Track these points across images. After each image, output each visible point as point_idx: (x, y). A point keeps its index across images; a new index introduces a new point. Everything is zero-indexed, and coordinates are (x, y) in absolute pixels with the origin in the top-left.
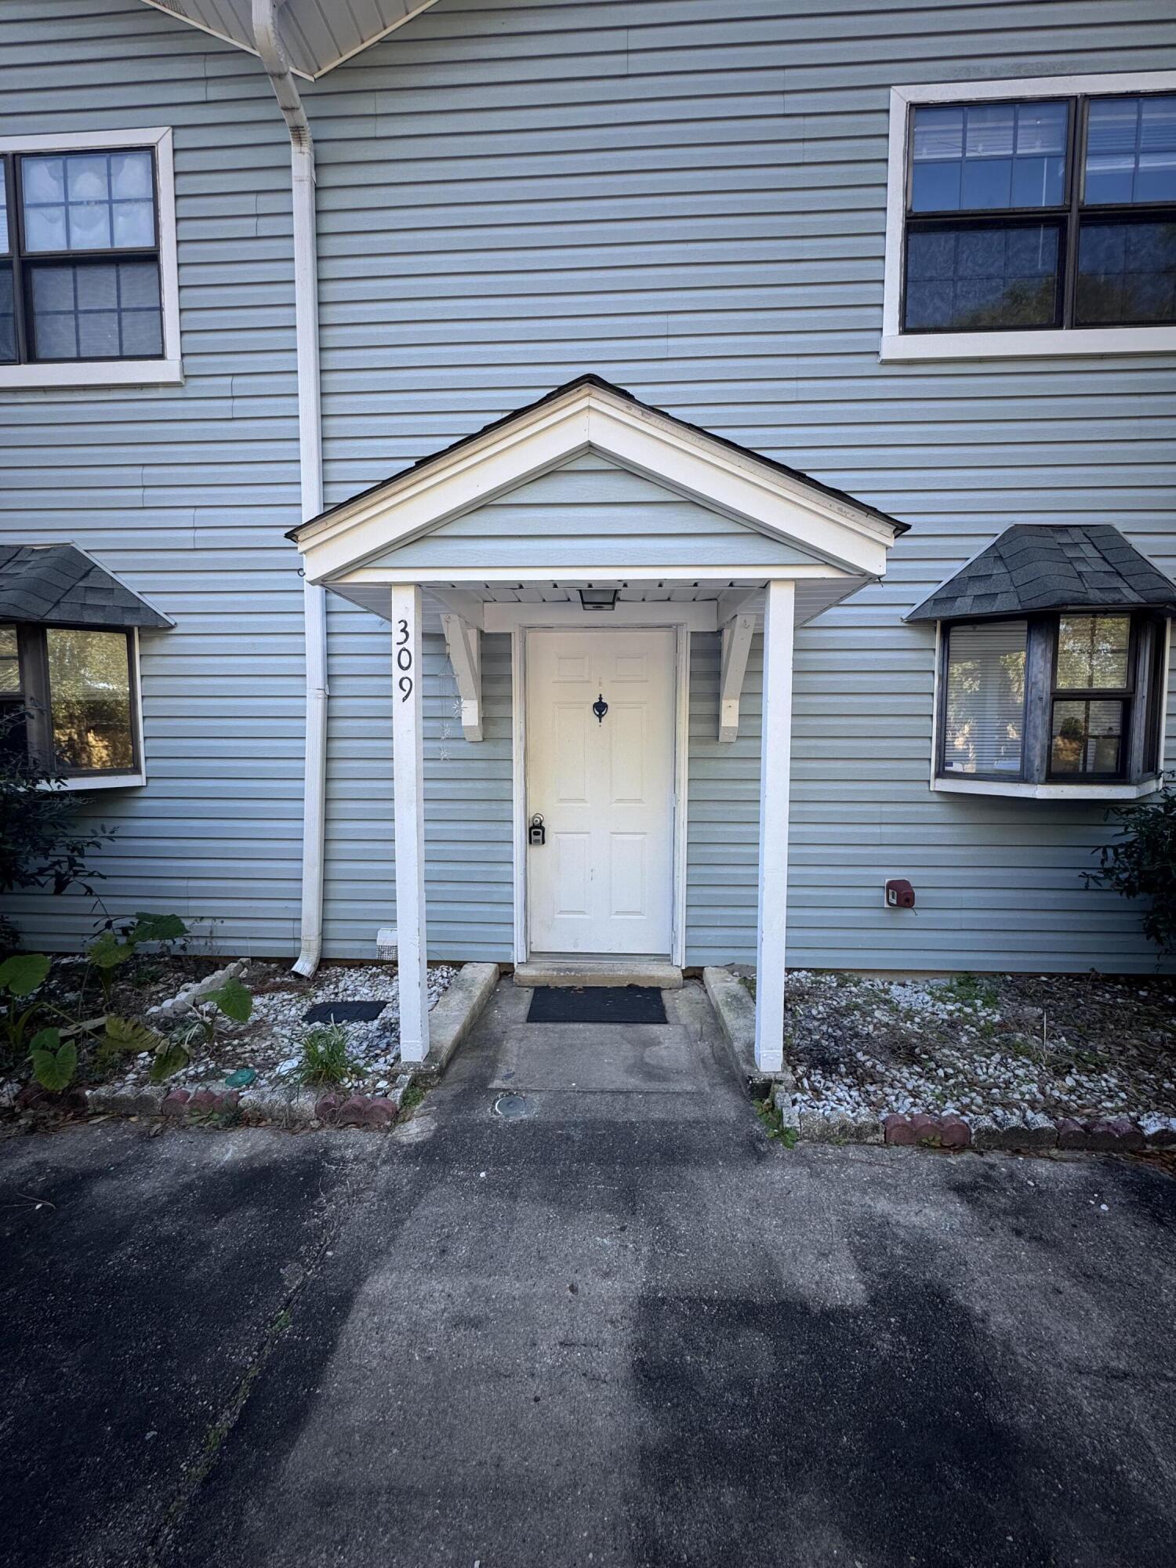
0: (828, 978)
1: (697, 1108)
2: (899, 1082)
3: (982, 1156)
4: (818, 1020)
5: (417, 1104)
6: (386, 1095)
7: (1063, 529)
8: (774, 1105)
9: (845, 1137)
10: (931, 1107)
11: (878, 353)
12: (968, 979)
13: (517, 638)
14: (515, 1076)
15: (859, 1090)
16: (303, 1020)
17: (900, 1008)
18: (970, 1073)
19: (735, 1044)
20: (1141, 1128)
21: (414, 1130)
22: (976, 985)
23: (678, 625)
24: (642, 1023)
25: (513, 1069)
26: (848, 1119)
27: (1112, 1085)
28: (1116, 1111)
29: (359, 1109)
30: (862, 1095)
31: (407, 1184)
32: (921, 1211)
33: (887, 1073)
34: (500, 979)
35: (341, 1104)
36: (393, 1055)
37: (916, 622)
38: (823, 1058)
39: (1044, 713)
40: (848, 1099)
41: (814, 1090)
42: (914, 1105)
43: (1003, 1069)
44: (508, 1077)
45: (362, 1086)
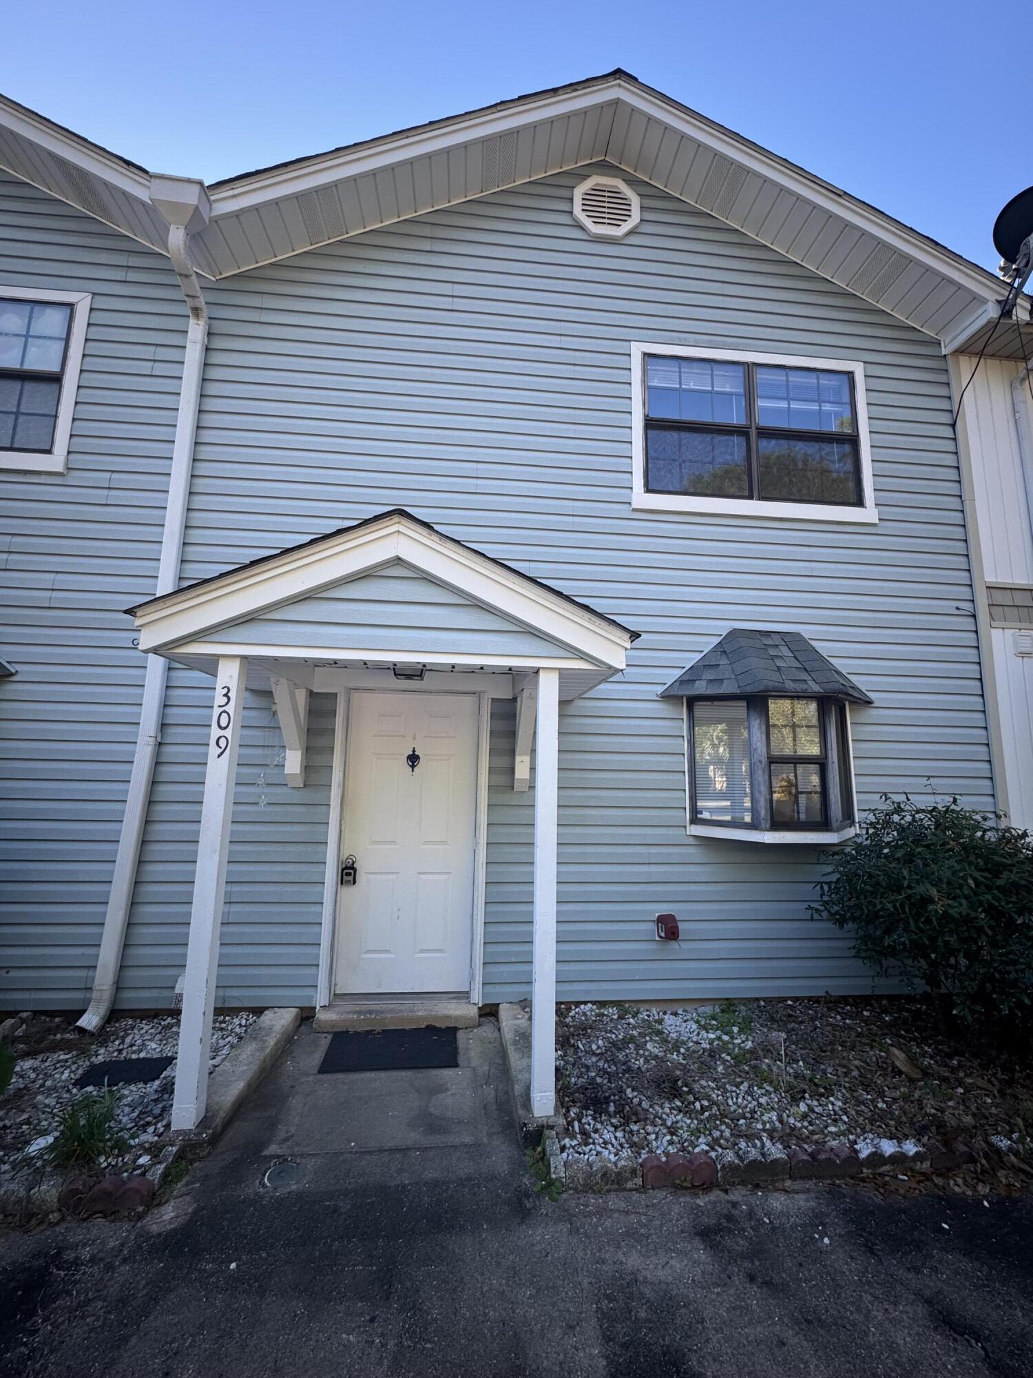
0: (611, 1011)
1: (472, 1163)
2: (661, 1118)
3: (727, 1193)
4: (597, 1055)
5: (178, 1181)
6: (144, 1174)
7: (767, 634)
8: (544, 1155)
9: (606, 1184)
10: (686, 1144)
11: (630, 503)
12: (729, 1005)
13: (342, 698)
14: (295, 1138)
15: (624, 1130)
16: (75, 1085)
17: (669, 1039)
18: (723, 1104)
19: (516, 1086)
20: (856, 1152)
21: (168, 1215)
22: (736, 1011)
23: (480, 692)
24: (432, 1067)
25: (293, 1130)
26: (609, 1165)
27: (837, 1109)
28: (837, 1135)
29: (109, 1194)
30: (627, 1135)
31: (144, 1288)
32: (668, 1263)
33: (651, 1110)
34: (300, 1025)
35: (91, 1188)
36: (164, 1123)
37: (667, 697)
38: (596, 1097)
39: (764, 773)
40: (614, 1141)
41: (584, 1133)
42: (671, 1143)
43: (749, 1098)
44: (286, 1140)
45: (120, 1164)
